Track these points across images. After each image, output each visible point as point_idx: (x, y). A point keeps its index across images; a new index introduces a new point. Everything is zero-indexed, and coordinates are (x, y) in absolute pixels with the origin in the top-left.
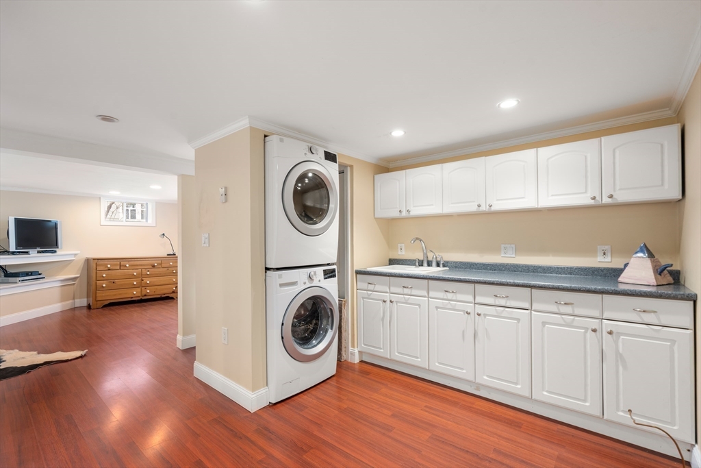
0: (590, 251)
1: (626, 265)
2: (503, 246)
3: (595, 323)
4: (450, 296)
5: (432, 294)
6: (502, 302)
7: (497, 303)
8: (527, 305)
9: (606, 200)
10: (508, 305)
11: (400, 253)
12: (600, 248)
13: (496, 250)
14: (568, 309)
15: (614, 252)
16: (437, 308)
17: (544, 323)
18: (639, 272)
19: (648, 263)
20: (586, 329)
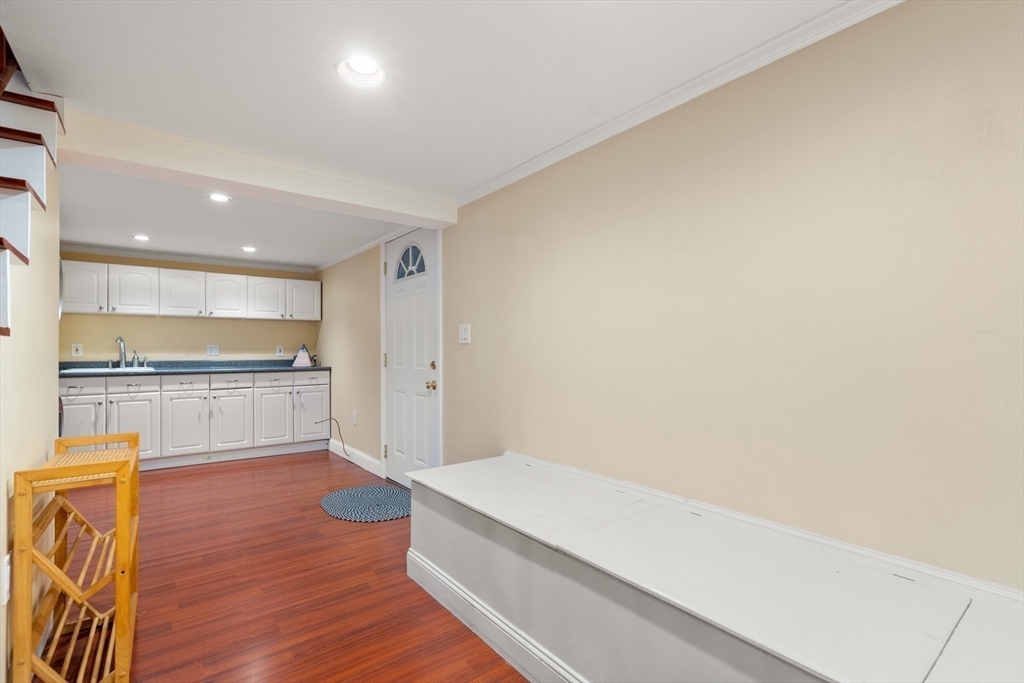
0: (272, 350)
1: (295, 357)
2: (209, 346)
3: (290, 389)
4: (186, 387)
5: (164, 388)
6: (234, 385)
7: (230, 386)
8: (251, 385)
9: (288, 317)
10: (238, 386)
11: (74, 354)
12: (278, 347)
13: (203, 349)
14: (276, 383)
15: (287, 350)
16: (171, 399)
17: (262, 395)
18: (303, 360)
19: (306, 354)
20: (286, 393)
